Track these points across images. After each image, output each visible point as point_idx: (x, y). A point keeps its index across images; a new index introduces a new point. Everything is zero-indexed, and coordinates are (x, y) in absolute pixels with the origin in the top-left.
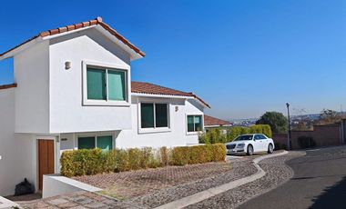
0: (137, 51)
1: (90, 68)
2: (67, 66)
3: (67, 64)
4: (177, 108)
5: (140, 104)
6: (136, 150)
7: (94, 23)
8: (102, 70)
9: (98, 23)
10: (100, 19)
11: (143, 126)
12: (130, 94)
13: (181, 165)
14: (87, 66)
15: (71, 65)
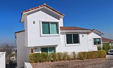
0: (61, 14)
1: (43, 23)
2: (34, 23)
3: (34, 22)
4: (83, 36)
5: (65, 35)
6: (61, 53)
7: (42, 6)
8: (48, 23)
9: (44, 6)
10: (45, 4)
11: (67, 43)
12: (60, 31)
13: (82, 59)
14: (42, 22)
15: (35, 22)
